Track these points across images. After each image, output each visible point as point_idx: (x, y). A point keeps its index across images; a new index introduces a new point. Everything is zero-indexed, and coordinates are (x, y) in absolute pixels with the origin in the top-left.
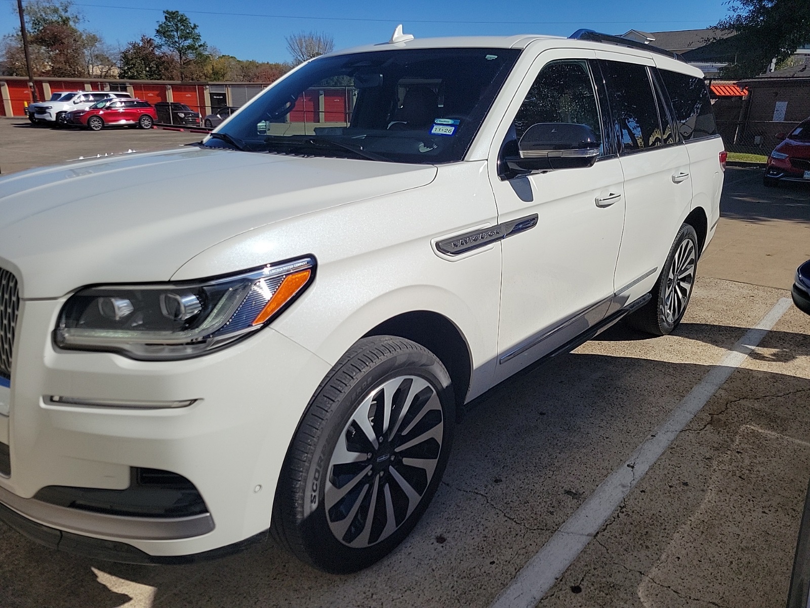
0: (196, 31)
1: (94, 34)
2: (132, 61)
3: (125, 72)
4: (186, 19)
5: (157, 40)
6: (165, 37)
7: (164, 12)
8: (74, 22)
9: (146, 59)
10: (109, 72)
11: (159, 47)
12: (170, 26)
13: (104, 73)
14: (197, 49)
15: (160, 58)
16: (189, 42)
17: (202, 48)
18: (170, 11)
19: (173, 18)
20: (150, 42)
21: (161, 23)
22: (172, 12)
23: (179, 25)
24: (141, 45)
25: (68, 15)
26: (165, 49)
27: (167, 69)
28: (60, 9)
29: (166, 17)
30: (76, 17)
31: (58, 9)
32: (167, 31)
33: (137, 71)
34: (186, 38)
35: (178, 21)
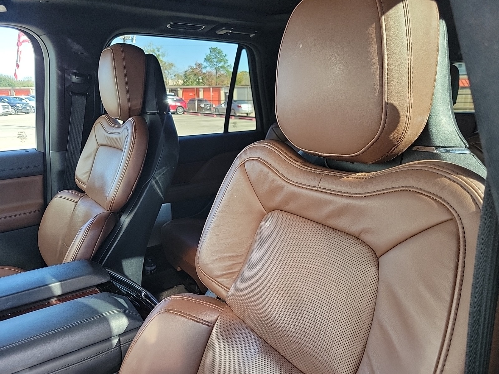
0: (226, 58)
1: (172, 62)
2: (189, 77)
3: (185, 82)
4: (222, 51)
5: (205, 64)
6: (209, 62)
7: (210, 48)
8: (163, 57)
9: (197, 75)
10: (177, 83)
11: (205, 68)
12: (212, 56)
13: (174, 84)
14: (226, 68)
15: (205, 74)
16: (222, 64)
17: (229, 67)
18: (213, 47)
19: (214, 51)
20: (200, 65)
21: (207, 55)
22: (214, 48)
23: (217, 55)
24: (195, 67)
25: (160, 53)
26: (208, 69)
27: (208, 80)
28: (156, 50)
29: (210, 51)
30: (164, 54)
31: (155, 50)
32: (210, 59)
33: (191, 82)
34: (220, 62)
35: (217, 53)
